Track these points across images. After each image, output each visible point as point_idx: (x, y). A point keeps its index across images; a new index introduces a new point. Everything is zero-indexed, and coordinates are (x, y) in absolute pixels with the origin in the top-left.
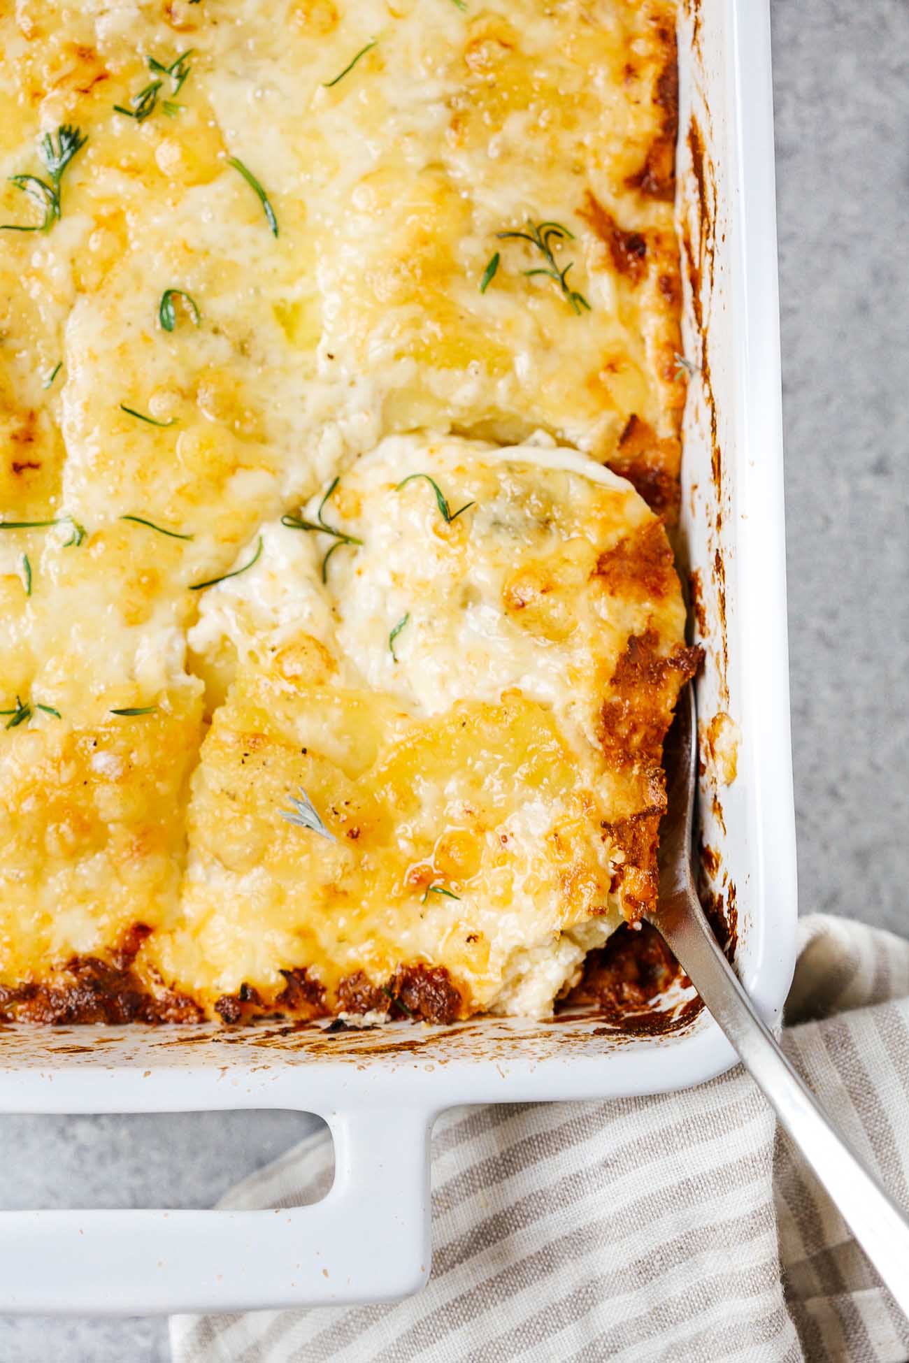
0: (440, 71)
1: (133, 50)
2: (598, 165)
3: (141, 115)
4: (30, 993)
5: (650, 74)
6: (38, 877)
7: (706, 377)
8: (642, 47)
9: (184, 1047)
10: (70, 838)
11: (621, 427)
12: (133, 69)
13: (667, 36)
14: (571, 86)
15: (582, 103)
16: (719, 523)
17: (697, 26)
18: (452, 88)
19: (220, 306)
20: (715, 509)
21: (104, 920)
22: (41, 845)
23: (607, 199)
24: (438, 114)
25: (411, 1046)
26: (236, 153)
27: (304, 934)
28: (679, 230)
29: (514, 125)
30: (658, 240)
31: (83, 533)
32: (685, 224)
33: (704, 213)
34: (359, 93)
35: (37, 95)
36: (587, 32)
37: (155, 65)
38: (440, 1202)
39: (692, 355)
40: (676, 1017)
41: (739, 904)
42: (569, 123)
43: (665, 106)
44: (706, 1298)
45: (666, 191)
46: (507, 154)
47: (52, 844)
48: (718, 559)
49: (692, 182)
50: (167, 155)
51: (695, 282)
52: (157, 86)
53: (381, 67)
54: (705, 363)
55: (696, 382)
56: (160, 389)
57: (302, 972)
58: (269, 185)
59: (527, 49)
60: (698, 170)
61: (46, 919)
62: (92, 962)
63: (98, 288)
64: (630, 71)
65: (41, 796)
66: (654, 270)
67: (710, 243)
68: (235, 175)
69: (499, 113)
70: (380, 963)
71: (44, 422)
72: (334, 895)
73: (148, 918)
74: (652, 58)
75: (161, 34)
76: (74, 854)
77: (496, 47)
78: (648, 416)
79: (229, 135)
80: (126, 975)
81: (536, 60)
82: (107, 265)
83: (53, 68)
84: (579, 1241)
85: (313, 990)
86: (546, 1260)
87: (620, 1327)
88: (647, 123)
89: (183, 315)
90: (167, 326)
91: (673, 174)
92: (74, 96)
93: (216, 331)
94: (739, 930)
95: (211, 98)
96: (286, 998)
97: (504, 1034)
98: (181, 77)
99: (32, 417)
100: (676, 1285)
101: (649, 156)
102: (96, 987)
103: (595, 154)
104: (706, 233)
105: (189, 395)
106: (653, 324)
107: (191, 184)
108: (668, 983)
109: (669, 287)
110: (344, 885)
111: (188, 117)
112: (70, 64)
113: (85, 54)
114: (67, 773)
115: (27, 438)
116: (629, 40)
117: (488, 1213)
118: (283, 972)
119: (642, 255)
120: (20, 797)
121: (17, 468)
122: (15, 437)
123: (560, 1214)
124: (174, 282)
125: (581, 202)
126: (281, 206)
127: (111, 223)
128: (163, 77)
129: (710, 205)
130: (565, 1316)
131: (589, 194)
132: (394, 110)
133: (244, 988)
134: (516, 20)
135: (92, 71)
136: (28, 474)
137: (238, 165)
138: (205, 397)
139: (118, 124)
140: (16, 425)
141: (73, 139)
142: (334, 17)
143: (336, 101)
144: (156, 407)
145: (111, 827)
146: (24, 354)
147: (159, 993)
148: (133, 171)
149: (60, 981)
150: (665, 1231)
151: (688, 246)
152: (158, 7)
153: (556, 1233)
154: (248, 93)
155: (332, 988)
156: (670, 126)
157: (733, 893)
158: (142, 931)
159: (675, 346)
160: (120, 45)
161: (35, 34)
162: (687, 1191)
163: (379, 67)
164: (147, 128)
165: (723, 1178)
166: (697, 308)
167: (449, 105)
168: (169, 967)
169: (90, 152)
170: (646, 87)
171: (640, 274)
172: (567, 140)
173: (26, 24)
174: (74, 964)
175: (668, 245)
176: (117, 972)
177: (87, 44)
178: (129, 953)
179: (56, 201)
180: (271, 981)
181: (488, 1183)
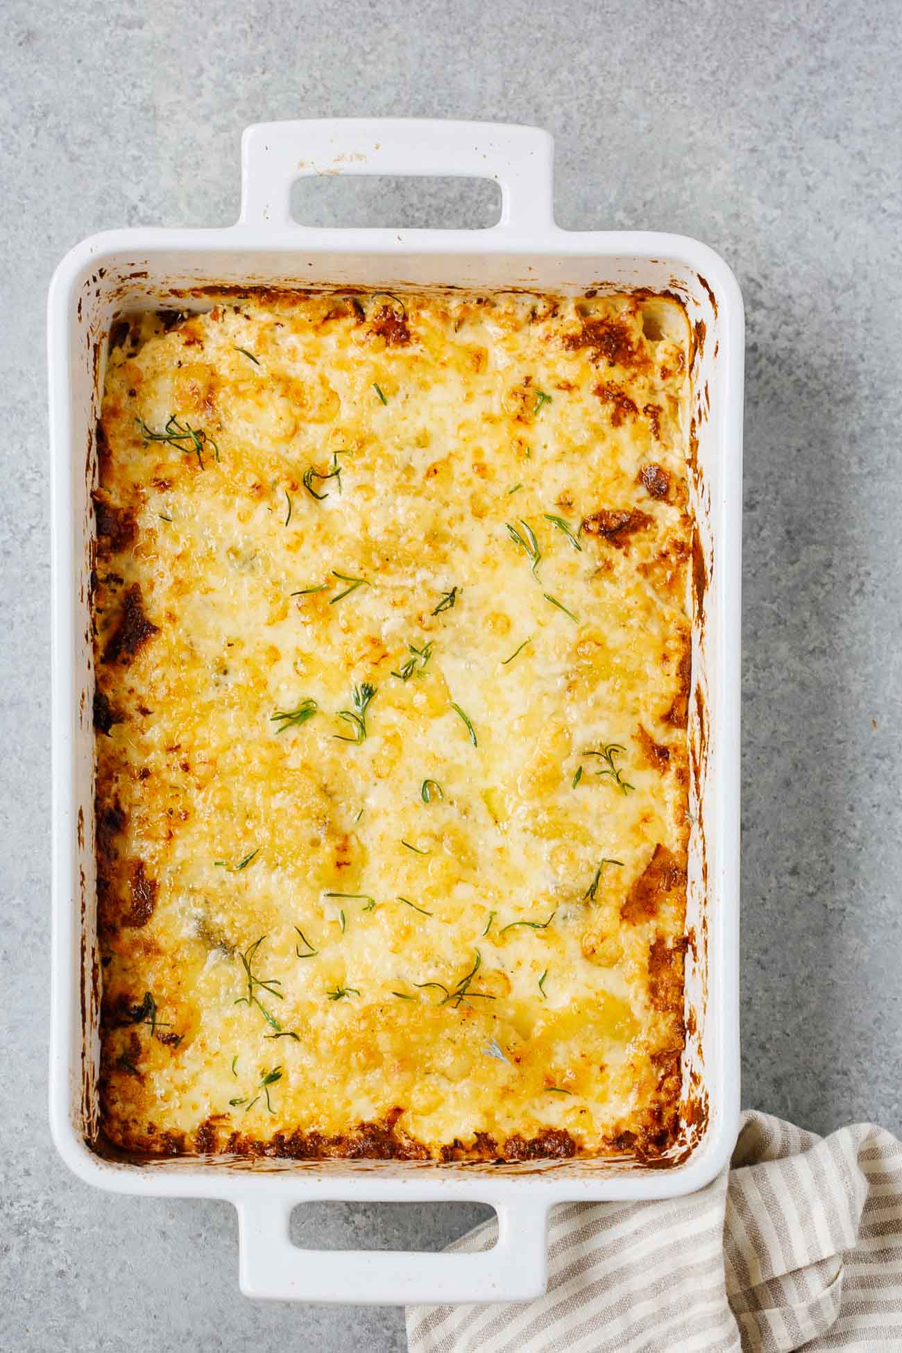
0: (564, 656)
1: (401, 641)
2: (646, 710)
3: (405, 677)
4: (338, 1141)
5: (676, 659)
6: (344, 1080)
7: (701, 825)
8: (673, 644)
9: (421, 1170)
10: (363, 1060)
11: (652, 851)
12: (401, 651)
13: (686, 639)
14: (632, 667)
15: (638, 676)
16: (705, 902)
17: (702, 635)
18: (569, 667)
19: (453, 790)
20: (704, 895)
21: (379, 1104)
22: (348, 1064)
23: (650, 728)
24: (561, 682)
25: (539, 1171)
26: (455, 701)
27: (488, 1115)
28: (689, 744)
29: (602, 688)
30: (675, 750)
31: (374, 904)
32: (692, 741)
33: (703, 737)
34: (520, 666)
35: (350, 665)
36: (642, 635)
37: (413, 650)
38: (552, 1253)
39: (694, 812)
40: (676, 1161)
41: (710, 1102)
42: (631, 687)
43: (683, 677)
44: (688, 1304)
45: (682, 723)
46: (597, 704)
47: (354, 1063)
48: (704, 922)
49: (697, 719)
50: (420, 699)
51: (697, 773)
52: (414, 662)
53: (533, 653)
54: (700, 816)
55: (695, 826)
56: (423, 834)
57: (486, 1135)
58: (473, 718)
59: (611, 645)
60: (700, 713)
61: (349, 1103)
62: (372, 1126)
63: (388, 776)
64: (665, 658)
65: (349, 1037)
66: (673, 767)
67: (705, 753)
68: (456, 714)
69: (594, 682)
70: (530, 1128)
71: (353, 841)
72: (506, 1092)
73: (401, 1105)
74: (677, 650)
75: (416, 632)
76: (365, 1069)
77: (594, 645)
78: (666, 844)
79: (452, 691)
80: (389, 1133)
81: (615, 652)
82: (393, 763)
83: (359, 650)
84: (622, 1273)
85: (491, 1144)
86: (605, 1284)
87: (643, 1320)
88: (673, 686)
89: (434, 794)
90: (425, 799)
91: (686, 713)
92: (369, 666)
93: (451, 803)
94: (710, 1115)
95: (443, 668)
96: (476, 1147)
97: (585, 1167)
98: (427, 657)
99: (346, 838)
100: (673, 1296)
101: (673, 704)
102: (373, 1139)
103: (645, 704)
104: (703, 748)
105: (438, 839)
106: (672, 794)
107: (433, 716)
108: (672, 1144)
109: (682, 776)
110: (513, 1086)
111: (430, 679)
112: (368, 648)
113: (375, 642)
114: (364, 1025)
115: (343, 849)
116: (665, 640)
117: (574, 1259)
118: (476, 1133)
119: (667, 759)
120: (338, 1037)
121: (339, 865)
122: (338, 848)
123: (613, 1258)
124: (429, 776)
125: (636, 730)
126: (478, 729)
127: (394, 740)
128: (417, 656)
129: (706, 733)
130: (615, 1313)
131: (640, 725)
132: (539, 678)
133: (456, 1141)
134: (605, 629)
135: (379, 652)
136: (344, 867)
137: (456, 707)
138: (447, 841)
139: (394, 683)
140: (339, 842)
141: (369, 692)
142: (509, 625)
143: (509, 671)
144: (422, 844)
145: (385, 1055)
146: (343, 804)
147: (406, 1143)
148: (401, 708)
149: (354, 1135)
150: (667, 1268)
151: (693, 753)
152: (415, 617)
153: (610, 1269)
154: (462, 665)
155: (501, 1144)
156: (686, 688)
157: (707, 1096)
158: (398, 1111)
159: (684, 807)
160: (393, 636)
161: (347, 630)
162: (677, 1247)
163: (532, 653)
164: (409, 684)
165: (697, 1240)
166: (697, 787)
167: (567, 678)
168: (412, 1131)
169: (378, 697)
170: (673, 667)
171: (665, 769)
172: (630, 695)
173: (343, 624)
174: (362, 1127)
175: (681, 752)
176: (384, 1132)
177: (376, 636)
178: (391, 1122)
179: (363, 727)
180: (468, 1137)
181: (575, 1243)
